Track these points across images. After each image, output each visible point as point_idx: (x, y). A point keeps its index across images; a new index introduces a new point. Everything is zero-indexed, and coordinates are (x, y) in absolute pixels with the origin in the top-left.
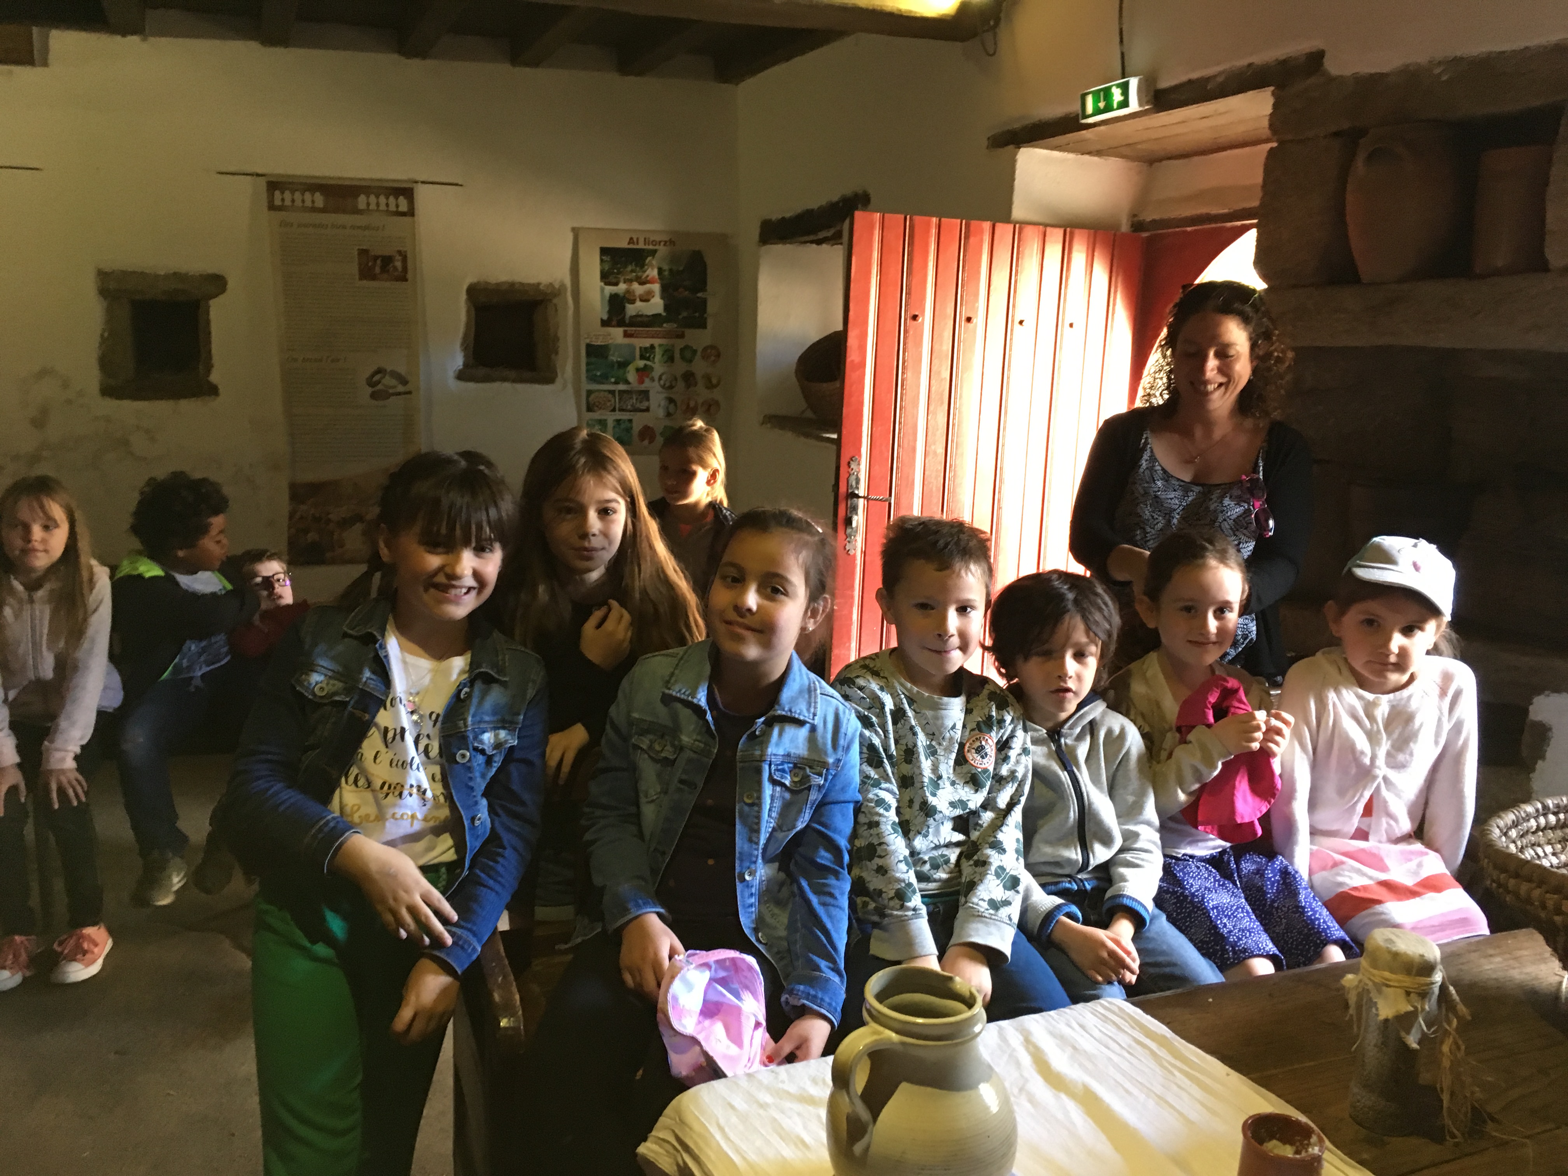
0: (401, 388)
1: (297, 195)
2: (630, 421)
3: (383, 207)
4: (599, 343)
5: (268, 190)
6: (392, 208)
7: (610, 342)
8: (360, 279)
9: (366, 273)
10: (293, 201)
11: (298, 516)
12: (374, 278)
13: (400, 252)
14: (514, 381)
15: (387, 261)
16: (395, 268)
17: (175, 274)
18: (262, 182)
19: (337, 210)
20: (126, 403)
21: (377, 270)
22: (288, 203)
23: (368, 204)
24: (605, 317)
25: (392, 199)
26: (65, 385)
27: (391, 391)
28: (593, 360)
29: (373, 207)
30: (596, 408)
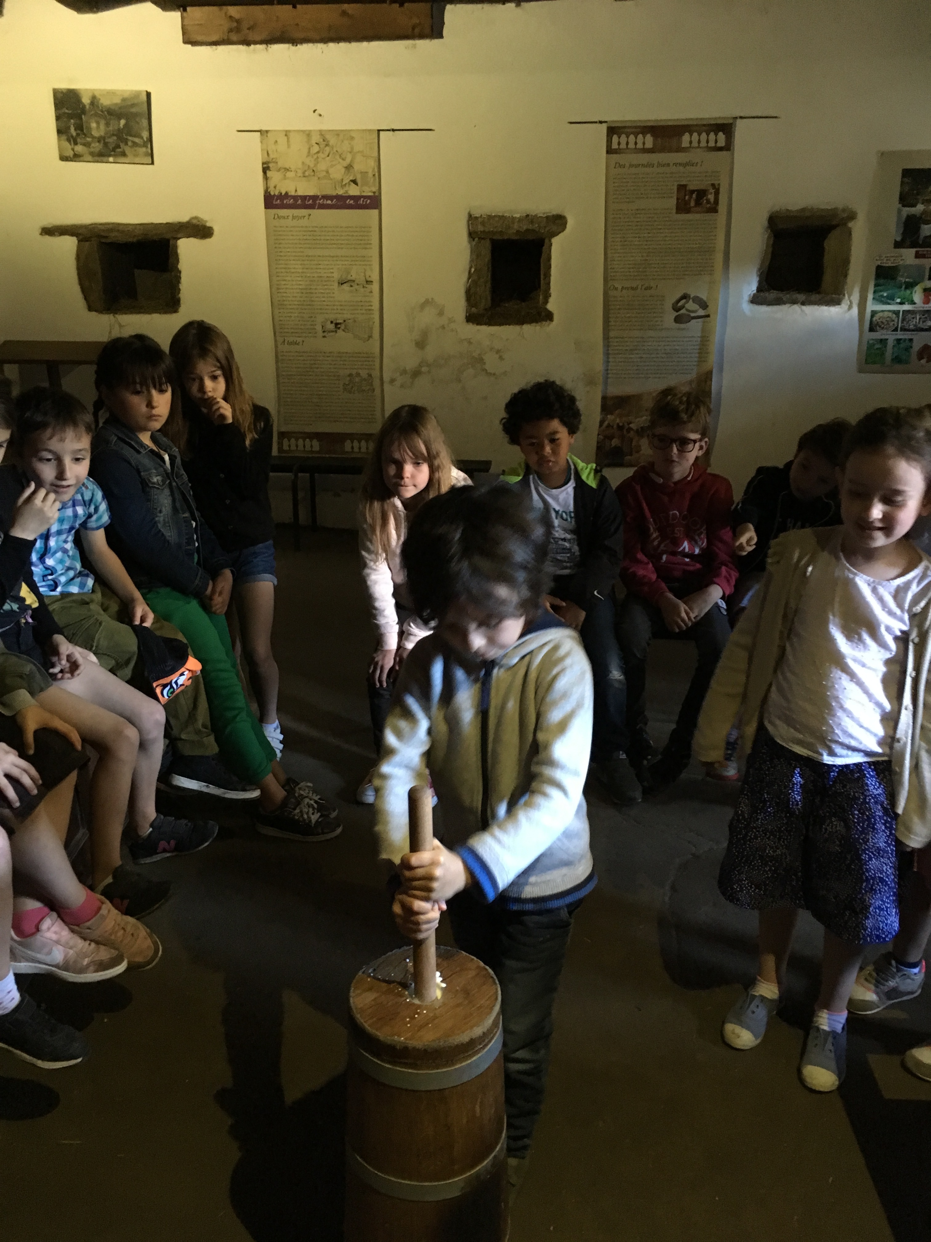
0: (701, 312)
1: (632, 138)
2: (911, 340)
3: (703, 144)
4: (890, 265)
5: (608, 136)
6: (712, 144)
7: (901, 263)
8: (677, 213)
9: (682, 207)
10: (627, 143)
11: (606, 423)
12: (688, 211)
13: (713, 185)
14: (803, 304)
15: (701, 194)
16: (708, 202)
17: (527, 216)
18: (604, 128)
19: (662, 150)
20: (484, 328)
21: (692, 204)
22: (623, 146)
23: (691, 142)
24: (899, 239)
25: (712, 136)
26: (441, 313)
27: (693, 315)
28: (882, 281)
29: (695, 144)
30: (878, 328)
